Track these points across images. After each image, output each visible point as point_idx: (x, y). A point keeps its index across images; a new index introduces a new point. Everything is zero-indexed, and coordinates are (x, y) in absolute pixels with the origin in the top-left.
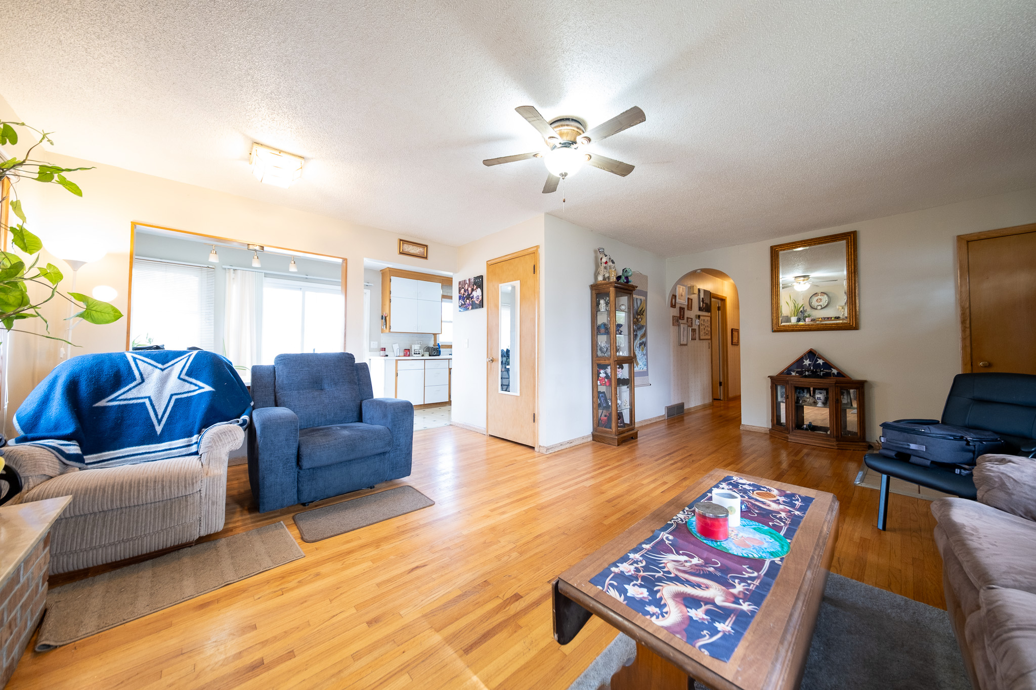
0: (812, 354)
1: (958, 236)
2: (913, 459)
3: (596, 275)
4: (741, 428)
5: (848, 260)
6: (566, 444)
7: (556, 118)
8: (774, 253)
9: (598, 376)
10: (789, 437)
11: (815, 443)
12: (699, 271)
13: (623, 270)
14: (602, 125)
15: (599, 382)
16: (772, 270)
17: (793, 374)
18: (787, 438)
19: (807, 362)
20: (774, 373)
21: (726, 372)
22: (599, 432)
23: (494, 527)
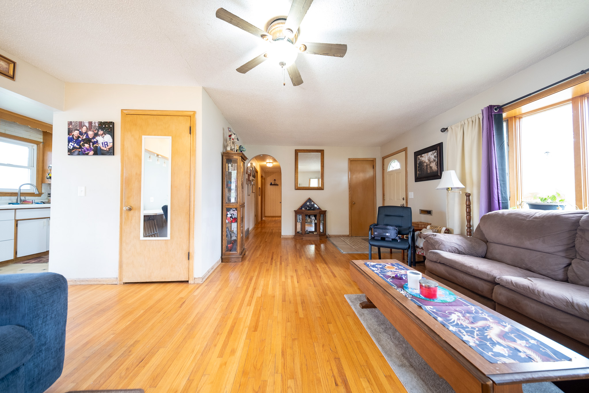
0: (310, 200)
1: (349, 158)
2: (386, 239)
3: (225, 147)
4: (282, 237)
5: (321, 161)
6: (211, 270)
7: (280, 16)
8: (297, 152)
9: (227, 217)
10: (304, 238)
11: (312, 239)
12: (262, 155)
13: (240, 146)
14: (321, 44)
15: (227, 220)
16: (295, 161)
17: (303, 209)
18: (303, 238)
19: (308, 204)
20: (296, 209)
21: (257, 209)
22: (227, 256)
23: (243, 372)
